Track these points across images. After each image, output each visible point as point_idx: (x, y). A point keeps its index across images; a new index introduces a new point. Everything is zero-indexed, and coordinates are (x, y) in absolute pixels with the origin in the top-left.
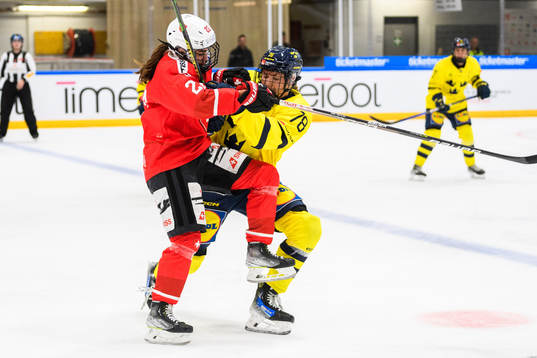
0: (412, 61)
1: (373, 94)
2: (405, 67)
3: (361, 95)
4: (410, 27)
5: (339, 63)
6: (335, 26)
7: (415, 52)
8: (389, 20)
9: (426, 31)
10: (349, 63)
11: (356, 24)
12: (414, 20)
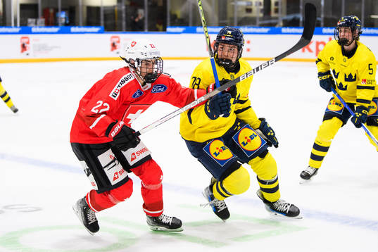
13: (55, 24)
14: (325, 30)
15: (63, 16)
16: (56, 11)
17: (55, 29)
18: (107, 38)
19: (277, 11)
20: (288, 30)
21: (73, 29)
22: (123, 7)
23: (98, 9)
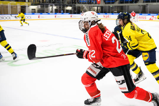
0: (35, 14)
1: (30, 17)
2: (34, 14)
3: (29, 17)
4: (34, 10)
5: (26, 14)
6: (26, 10)
7: (35, 13)
8: (32, 9)
9: (36, 10)
10: (28, 14)
11: (28, 10)
12: (35, 9)
13: (61, 13)
14: (108, 14)
15: (62, 11)
16: (61, 10)
17: (61, 14)
18: (70, 15)
19: (99, 10)
20: (101, 14)
21: (64, 14)
22: (73, 10)
23: (68, 10)
